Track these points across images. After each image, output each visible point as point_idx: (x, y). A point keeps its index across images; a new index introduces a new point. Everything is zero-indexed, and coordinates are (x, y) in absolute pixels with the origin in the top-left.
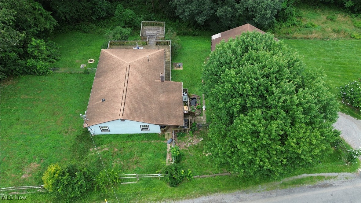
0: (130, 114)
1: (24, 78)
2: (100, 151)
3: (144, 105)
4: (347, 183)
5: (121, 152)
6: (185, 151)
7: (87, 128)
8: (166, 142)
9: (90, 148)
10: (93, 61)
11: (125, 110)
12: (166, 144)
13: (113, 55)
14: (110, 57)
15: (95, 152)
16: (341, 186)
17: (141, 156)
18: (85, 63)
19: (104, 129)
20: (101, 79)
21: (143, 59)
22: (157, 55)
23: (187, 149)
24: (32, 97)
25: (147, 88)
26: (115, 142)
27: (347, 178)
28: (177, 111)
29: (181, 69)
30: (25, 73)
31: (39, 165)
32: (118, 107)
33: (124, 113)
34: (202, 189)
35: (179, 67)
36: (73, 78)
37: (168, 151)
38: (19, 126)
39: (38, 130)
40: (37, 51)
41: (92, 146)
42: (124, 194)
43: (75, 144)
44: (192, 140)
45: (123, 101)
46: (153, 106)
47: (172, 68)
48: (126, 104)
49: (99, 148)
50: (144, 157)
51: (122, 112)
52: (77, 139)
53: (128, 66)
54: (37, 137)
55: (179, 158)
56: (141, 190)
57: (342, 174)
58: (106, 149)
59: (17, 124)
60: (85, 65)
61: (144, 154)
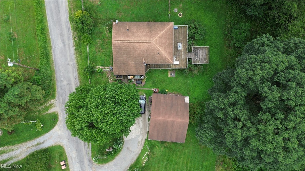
0: (116, 46)
2: (106, 32)
3: (124, 53)
4: (86, 152)
5: (106, 43)
6: (106, 76)
8: (111, 66)
9: (108, 27)
10: (180, 16)
11: (118, 43)
12: (110, 66)
13: (164, 31)
14: (163, 29)
15: (106, 30)
16: (85, 149)
22: (165, 59)
23: (107, 77)
25: (136, 54)
27: (88, 153)
28: (123, 71)
29: (169, 76)
32: (121, 39)
33: (116, 43)
34: (83, 83)
35: (171, 74)
37: (105, 67)
41: (109, 28)
42: (81, 47)
44: (112, 80)
45: (123, 41)
46: (125, 58)
47: (170, 70)
48: (122, 43)
49: (108, 32)
50: (102, 55)
51: (116, 41)
53: (150, 41)
55: (102, 73)
56: (83, 55)
57: (91, 152)
58: (107, 35)
60: (177, 12)
61: (104, 55)
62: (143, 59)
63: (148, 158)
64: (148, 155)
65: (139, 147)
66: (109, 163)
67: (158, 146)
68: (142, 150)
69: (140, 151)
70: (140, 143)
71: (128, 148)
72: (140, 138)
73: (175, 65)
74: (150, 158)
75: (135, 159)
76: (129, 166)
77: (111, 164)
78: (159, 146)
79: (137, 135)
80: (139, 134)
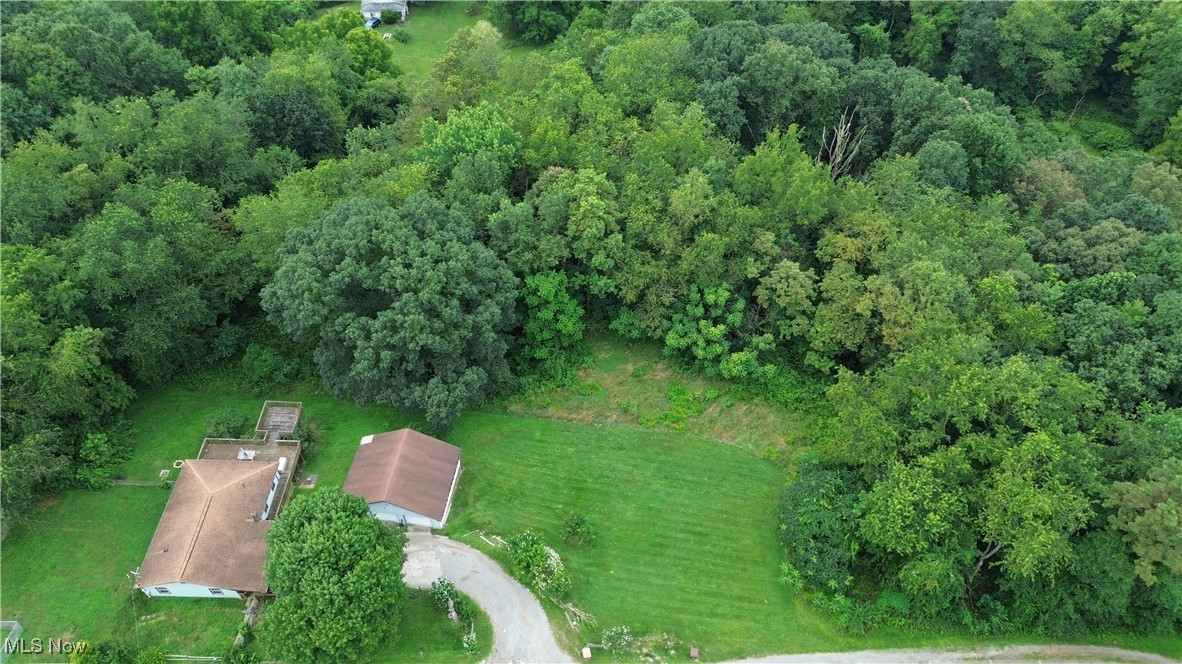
0: (194, 574)
1: (71, 494)
2: (153, 621)
3: (218, 560)
5: (181, 623)
7: (139, 589)
8: (244, 612)
9: (142, 615)
11: (187, 568)
13: (197, 475)
14: (193, 477)
15: (146, 622)
17: (205, 630)
18: (169, 468)
19: (163, 591)
20: (171, 515)
21: (237, 484)
22: (262, 475)
24: (77, 530)
26: (176, 609)
30: (72, 487)
31: (73, 636)
32: (181, 562)
33: (184, 573)
35: (309, 483)
36: (144, 496)
38: (54, 577)
39: (78, 585)
40: (93, 454)
41: (144, 613)
43: (125, 608)
45: (188, 555)
47: (299, 484)
48: (190, 560)
49: (154, 615)
50: (208, 632)
51: (182, 571)
52: (128, 600)
53: (209, 499)
54: (76, 595)
58: (163, 618)
59: (53, 575)
60: (168, 471)
61: (210, 628)
62: (247, 520)
63: (494, 534)
64: (486, 535)
65: (465, 553)
66: (493, 625)
67: (471, 513)
68: (473, 547)
69: (475, 550)
70: (456, 551)
71: (463, 579)
72: (444, 551)
73: (286, 468)
74: (497, 531)
75: (492, 563)
76: (507, 576)
77: (495, 619)
78: (471, 510)
79: (437, 558)
80: (434, 553)
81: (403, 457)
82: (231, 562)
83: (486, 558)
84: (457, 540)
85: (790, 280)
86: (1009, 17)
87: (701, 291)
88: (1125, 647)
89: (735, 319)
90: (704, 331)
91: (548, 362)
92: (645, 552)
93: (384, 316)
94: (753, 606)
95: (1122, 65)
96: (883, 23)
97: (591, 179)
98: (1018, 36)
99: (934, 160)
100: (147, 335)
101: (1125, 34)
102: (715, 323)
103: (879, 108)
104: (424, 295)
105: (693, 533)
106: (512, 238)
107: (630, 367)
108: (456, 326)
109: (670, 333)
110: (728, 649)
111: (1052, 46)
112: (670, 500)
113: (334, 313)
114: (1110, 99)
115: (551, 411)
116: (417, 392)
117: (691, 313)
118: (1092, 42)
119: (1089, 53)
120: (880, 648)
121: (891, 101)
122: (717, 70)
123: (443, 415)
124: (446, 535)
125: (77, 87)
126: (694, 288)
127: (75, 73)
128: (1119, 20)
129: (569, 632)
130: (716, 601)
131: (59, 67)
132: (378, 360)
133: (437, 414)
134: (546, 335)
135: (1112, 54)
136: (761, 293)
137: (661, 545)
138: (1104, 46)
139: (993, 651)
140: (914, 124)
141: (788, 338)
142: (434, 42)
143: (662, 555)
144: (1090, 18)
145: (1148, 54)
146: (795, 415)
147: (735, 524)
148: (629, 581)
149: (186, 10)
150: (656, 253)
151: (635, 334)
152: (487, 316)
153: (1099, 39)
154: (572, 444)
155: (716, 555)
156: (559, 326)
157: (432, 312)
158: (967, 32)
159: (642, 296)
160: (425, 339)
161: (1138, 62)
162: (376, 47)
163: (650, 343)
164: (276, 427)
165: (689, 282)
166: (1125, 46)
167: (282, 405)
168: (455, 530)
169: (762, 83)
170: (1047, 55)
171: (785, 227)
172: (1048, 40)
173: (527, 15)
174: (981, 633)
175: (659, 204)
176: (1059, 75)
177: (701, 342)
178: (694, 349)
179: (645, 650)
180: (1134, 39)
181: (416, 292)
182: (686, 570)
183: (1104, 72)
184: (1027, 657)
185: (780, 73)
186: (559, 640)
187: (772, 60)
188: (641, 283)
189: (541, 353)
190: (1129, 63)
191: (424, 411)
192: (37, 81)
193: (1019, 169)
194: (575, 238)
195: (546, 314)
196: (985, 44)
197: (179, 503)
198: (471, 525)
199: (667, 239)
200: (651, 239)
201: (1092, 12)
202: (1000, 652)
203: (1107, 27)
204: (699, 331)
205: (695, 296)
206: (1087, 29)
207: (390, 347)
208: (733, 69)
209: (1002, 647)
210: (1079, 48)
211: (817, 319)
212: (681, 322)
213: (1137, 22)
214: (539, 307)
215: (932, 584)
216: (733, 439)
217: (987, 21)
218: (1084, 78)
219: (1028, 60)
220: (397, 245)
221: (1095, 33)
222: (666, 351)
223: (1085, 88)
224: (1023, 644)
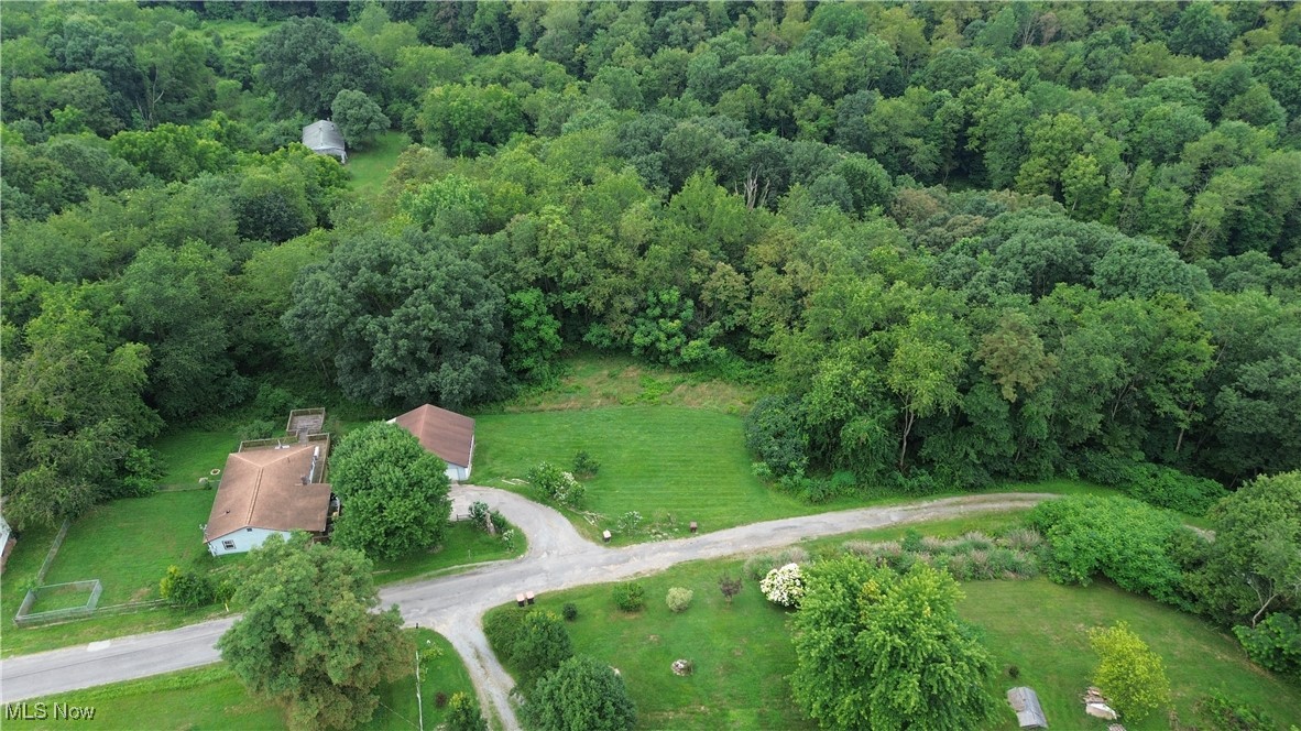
0: (259, 519)
1: (120, 502)
3: (277, 512)
4: (500, 569)
9: (211, 568)
10: (217, 472)
11: (252, 518)
13: (244, 459)
14: (240, 462)
16: (490, 572)
18: (206, 476)
19: (230, 547)
20: (226, 490)
21: (283, 460)
22: (303, 454)
24: (132, 524)
25: (284, 494)
30: (121, 495)
32: (245, 517)
36: (188, 495)
40: (138, 465)
41: (213, 566)
45: (251, 509)
48: (254, 511)
52: (195, 560)
53: (261, 470)
60: (206, 478)
62: (296, 485)
63: (514, 478)
64: (507, 479)
66: (525, 533)
68: (497, 488)
69: (499, 490)
70: (483, 493)
72: (472, 494)
73: (321, 454)
74: (516, 476)
75: (516, 496)
76: (530, 502)
77: (526, 530)
78: (490, 466)
81: (426, 423)
82: (289, 513)
83: (510, 494)
84: (482, 485)
85: (727, 277)
86: (874, 114)
87: (656, 295)
88: (1025, 492)
89: (688, 313)
90: (664, 327)
91: (535, 370)
92: (642, 477)
93: (397, 313)
94: (735, 497)
95: (972, 145)
96: (774, 131)
97: (554, 211)
98: (884, 128)
99: (822, 188)
100: (183, 359)
101: (969, 121)
102: (672, 319)
103: (777, 169)
104: (433, 287)
105: (679, 461)
106: (493, 263)
107: (606, 372)
108: (459, 318)
109: (636, 335)
110: (720, 523)
111: (914, 136)
112: (656, 444)
113: (355, 314)
114: (971, 176)
115: (543, 405)
116: (432, 376)
117: (651, 315)
118: (945, 129)
119: (945, 140)
120: (838, 510)
121: (785, 161)
122: (641, 148)
123: (456, 392)
124: (472, 483)
125: (75, 193)
126: (650, 293)
127: (73, 181)
128: (961, 111)
129: (590, 528)
130: (705, 497)
131: (59, 176)
132: (396, 348)
133: (451, 392)
134: (531, 344)
135: (962, 139)
136: (706, 296)
137: (654, 471)
138: (954, 132)
139: (925, 504)
140: (806, 176)
141: (733, 329)
142: (375, 178)
143: (656, 477)
144: (939, 111)
145: (988, 132)
146: (748, 387)
147: (711, 452)
148: (633, 494)
149: (146, 152)
150: (616, 270)
151: (606, 342)
152: (484, 310)
153: (949, 126)
154: (567, 423)
155: (700, 472)
156: (542, 333)
157: (439, 304)
158: (843, 129)
159: (608, 305)
160: (435, 325)
161: (983, 140)
162: (331, 169)
163: (620, 350)
164: (303, 430)
165: (645, 290)
166: (970, 130)
167: (307, 413)
168: (479, 480)
169: (680, 155)
170: (910, 142)
171: (716, 246)
172: (909, 130)
173: (462, 147)
174: (912, 489)
175: (611, 233)
176: (924, 157)
177: (663, 336)
178: (657, 344)
179: (654, 531)
180: (975, 124)
181: (424, 287)
182: (677, 483)
183: (960, 154)
184: (951, 505)
185: (693, 145)
186: (583, 534)
187: (685, 133)
188: (606, 291)
189: (528, 362)
190: (977, 143)
191: (439, 393)
192: (42, 186)
193: (893, 196)
194: (547, 259)
195: (529, 323)
196: (859, 137)
197: (233, 481)
198: (491, 475)
199: (622, 256)
200: (609, 258)
201: (939, 107)
202: (931, 504)
203: (953, 116)
204: (660, 329)
205: (652, 299)
206: (937, 118)
207: (407, 336)
208: (654, 147)
209: (932, 500)
210: (935, 135)
211: (753, 308)
212: (643, 324)
213: (976, 110)
214: (521, 319)
215: (864, 436)
216: (700, 404)
217: (857, 118)
218: (945, 161)
219: (897, 149)
220: (404, 255)
221: (945, 122)
222: (635, 352)
223: (947, 169)
224: (947, 497)
